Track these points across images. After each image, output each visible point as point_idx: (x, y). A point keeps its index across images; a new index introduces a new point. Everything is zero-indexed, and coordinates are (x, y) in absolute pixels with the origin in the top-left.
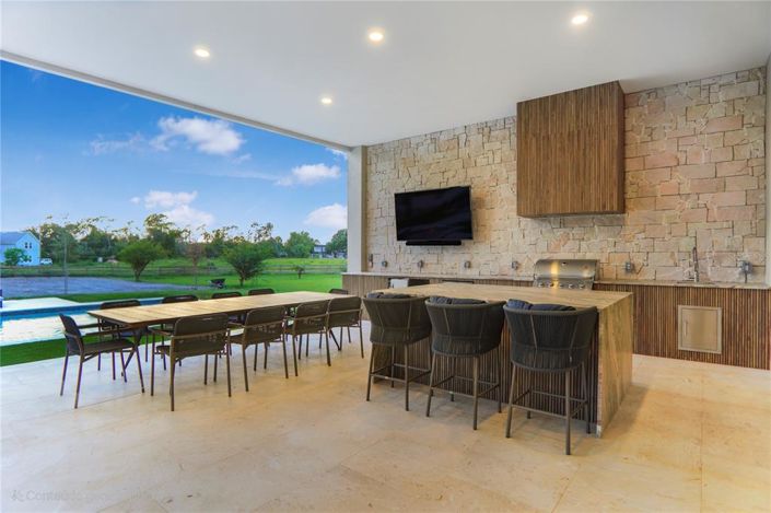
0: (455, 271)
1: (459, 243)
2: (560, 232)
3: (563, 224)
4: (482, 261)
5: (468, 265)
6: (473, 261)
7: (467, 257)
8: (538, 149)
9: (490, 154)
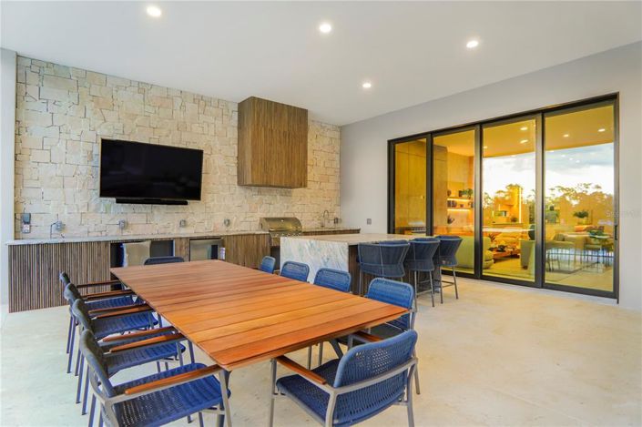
0: (169, 230)
1: (186, 203)
2: (257, 198)
3: (259, 192)
4: (197, 220)
5: (183, 224)
6: (188, 220)
7: (182, 217)
8: (266, 137)
9: (205, 125)
